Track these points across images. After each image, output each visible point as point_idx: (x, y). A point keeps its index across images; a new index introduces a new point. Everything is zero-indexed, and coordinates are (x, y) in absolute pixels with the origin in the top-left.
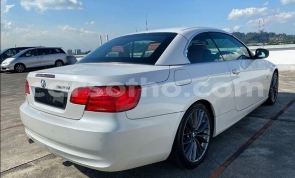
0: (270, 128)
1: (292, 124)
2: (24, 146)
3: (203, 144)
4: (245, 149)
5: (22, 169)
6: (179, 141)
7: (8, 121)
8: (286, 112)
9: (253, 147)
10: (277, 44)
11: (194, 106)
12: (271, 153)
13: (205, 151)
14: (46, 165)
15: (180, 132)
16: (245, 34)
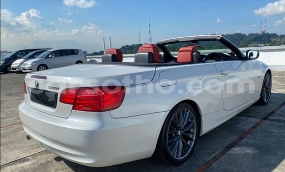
0: (259, 127)
1: (282, 124)
2: (25, 142)
3: (189, 142)
4: (231, 148)
5: (20, 163)
6: (163, 139)
7: (13, 118)
8: (277, 112)
9: (239, 146)
10: (279, 45)
11: (179, 106)
12: (257, 152)
13: (190, 149)
14: (42, 159)
15: (164, 131)
16: (247, 35)
